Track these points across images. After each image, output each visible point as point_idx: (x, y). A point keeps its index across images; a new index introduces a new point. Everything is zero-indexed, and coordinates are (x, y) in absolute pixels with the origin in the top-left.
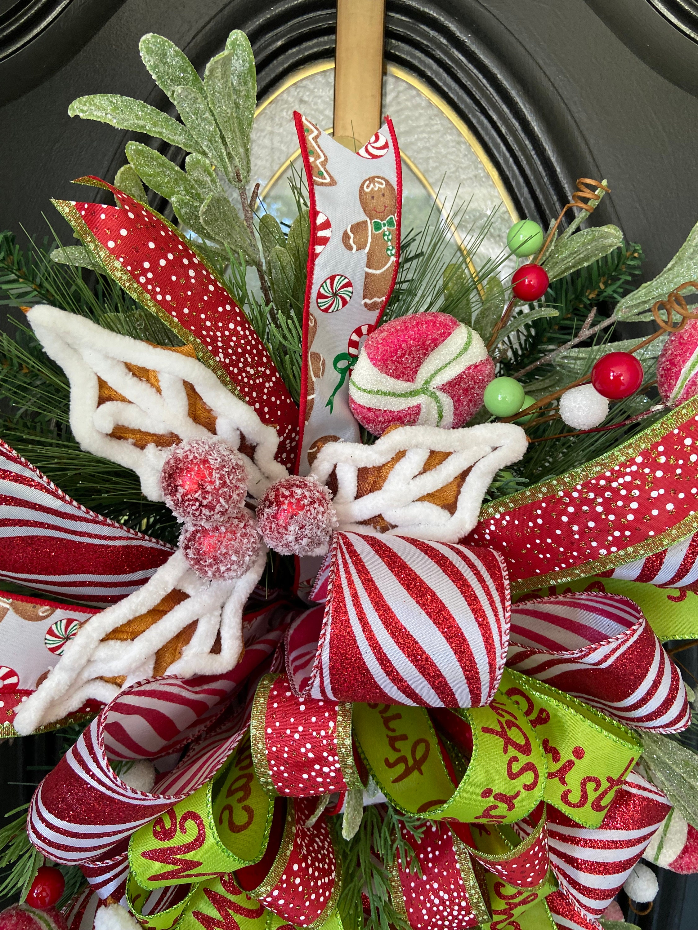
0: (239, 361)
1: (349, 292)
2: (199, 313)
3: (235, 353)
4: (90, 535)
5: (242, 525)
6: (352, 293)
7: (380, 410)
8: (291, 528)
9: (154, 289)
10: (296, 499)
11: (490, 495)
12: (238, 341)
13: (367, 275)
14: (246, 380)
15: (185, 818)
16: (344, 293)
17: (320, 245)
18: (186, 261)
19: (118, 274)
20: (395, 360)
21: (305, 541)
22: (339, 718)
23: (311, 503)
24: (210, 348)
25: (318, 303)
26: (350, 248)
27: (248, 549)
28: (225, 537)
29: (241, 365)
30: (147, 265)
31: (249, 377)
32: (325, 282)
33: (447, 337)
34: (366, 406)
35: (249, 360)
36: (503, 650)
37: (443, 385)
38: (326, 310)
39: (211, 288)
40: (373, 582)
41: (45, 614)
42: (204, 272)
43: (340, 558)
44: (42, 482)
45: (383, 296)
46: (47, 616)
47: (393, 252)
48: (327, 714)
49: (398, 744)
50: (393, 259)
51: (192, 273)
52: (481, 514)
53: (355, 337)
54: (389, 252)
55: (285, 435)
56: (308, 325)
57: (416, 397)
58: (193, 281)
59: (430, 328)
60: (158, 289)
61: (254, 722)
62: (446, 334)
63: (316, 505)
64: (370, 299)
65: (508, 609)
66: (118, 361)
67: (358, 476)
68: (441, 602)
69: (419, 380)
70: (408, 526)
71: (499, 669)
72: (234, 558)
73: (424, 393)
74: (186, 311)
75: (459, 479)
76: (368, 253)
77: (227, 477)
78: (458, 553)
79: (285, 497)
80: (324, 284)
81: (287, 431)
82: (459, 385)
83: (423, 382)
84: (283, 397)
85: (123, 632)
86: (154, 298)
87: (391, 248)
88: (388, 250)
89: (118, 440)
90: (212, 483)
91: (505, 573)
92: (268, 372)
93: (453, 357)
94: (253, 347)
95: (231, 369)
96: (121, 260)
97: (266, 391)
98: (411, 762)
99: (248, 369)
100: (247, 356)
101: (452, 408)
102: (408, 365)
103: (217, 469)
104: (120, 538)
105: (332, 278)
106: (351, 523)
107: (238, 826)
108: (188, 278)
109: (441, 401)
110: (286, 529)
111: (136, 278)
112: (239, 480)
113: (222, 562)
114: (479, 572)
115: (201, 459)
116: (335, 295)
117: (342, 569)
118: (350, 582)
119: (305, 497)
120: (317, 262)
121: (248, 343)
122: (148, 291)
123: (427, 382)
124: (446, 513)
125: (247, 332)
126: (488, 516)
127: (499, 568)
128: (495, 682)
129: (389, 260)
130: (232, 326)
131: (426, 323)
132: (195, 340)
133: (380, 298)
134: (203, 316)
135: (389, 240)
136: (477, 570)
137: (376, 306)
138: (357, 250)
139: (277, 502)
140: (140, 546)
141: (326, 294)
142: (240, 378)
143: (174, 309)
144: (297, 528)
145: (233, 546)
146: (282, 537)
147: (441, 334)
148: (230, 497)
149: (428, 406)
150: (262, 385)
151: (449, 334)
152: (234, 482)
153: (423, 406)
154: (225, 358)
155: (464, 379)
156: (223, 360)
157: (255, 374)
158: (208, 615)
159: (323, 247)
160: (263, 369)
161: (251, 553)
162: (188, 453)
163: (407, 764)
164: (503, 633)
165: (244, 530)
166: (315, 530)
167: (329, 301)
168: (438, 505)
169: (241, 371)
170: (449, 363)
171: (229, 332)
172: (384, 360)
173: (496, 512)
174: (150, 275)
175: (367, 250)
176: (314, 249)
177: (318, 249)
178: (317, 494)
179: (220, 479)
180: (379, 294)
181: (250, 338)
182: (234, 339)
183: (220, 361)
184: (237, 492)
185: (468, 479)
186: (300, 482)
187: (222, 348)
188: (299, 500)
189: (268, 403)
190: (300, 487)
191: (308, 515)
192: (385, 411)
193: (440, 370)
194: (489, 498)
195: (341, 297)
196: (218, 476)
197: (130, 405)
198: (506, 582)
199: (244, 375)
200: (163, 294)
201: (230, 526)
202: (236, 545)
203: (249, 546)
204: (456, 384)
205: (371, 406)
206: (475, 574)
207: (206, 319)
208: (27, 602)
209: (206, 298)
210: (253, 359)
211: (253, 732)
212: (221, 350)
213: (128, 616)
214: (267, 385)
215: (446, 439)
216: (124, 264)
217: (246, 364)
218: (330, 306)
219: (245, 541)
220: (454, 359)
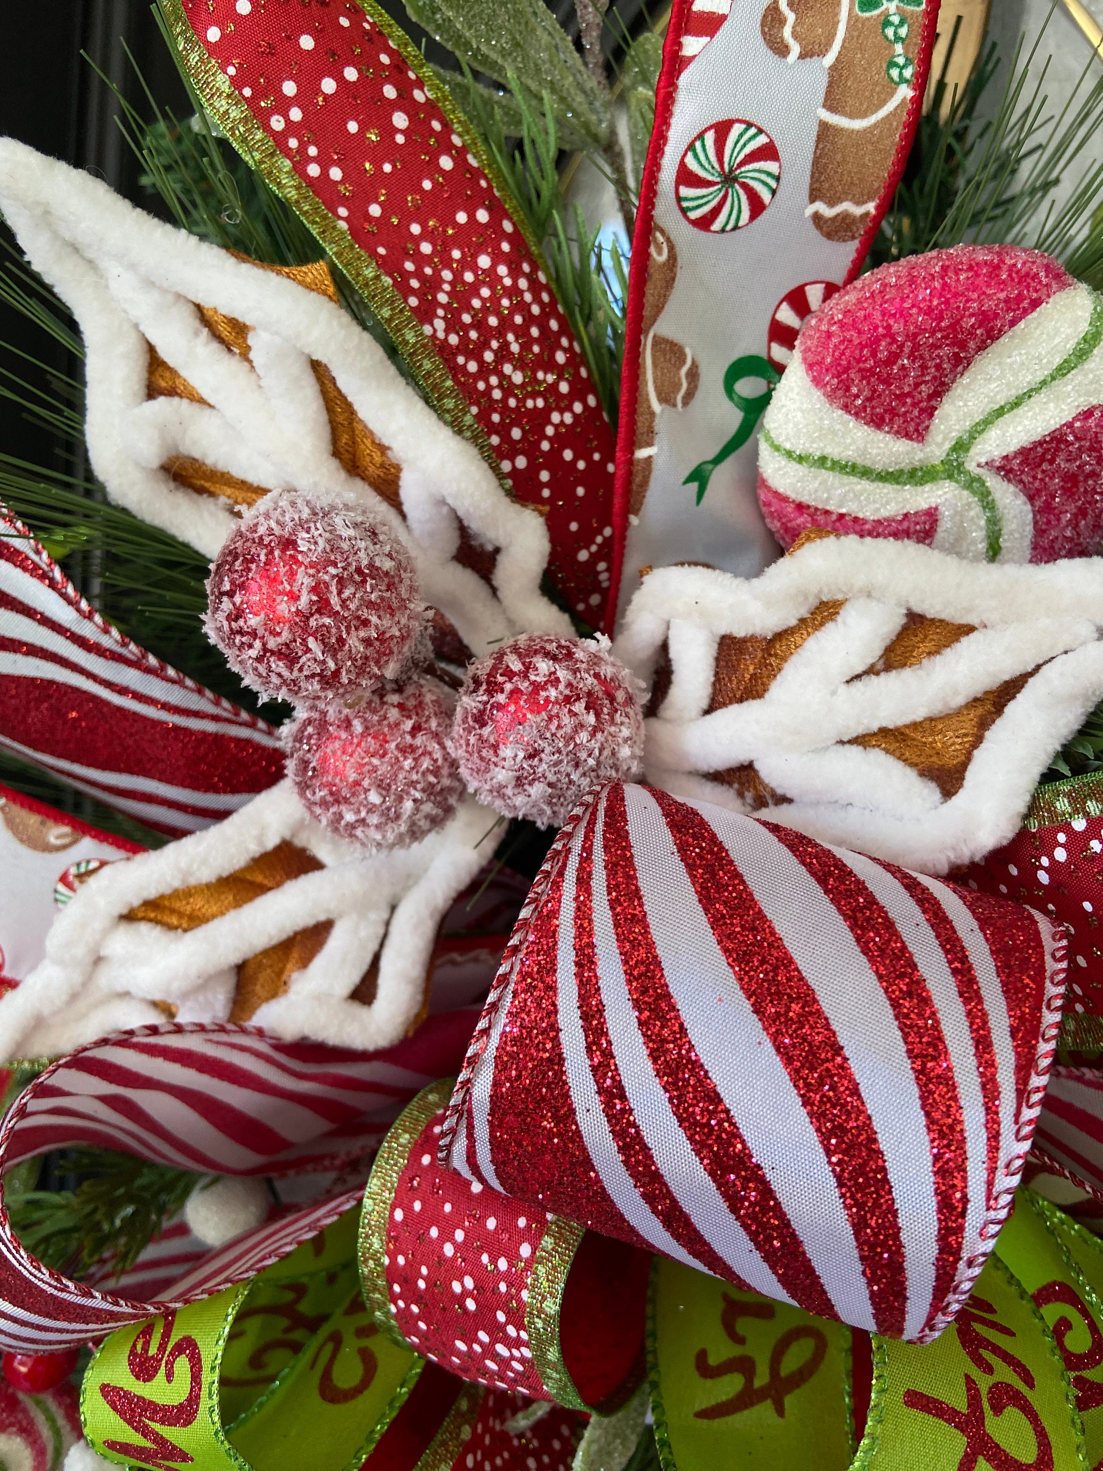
0: (486, 345)
1: (769, 174)
2: (407, 218)
3: (479, 324)
4: (138, 697)
5: (408, 725)
6: (778, 179)
7: (827, 512)
8: (507, 752)
9: (302, 148)
10: (533, 683)
11: (1067, 762)
12: (495, 299)
13: (825, 131)
14: (497, 394)
15: (179, 1349)
16: (752, 173)
17: (698, 33)
18: (390, 92)
19: (222, 104)
20: (871, 370)
21: (537, 790)
22: (547, 1242)
23: (567, 700)
24: (413, 301)
25: (679, 199)
26: (782, 50)
27: (413, 784)
28: (359, 744)
29: (489, 356)
30: (289, 88)
31: (508, 388)
32: (700, 136)
33: (1026, 312)
34: (793, 496)
35: (515, 348)
36: (992, 1214)
37: (1006, 458)
38: (704, 223)
39: (446, 163)
40: (646, 926)
41: (59, 842)
42: (436, 125)
43: (577, 844)
44: (39, 563)
45: (870, 199)
46: (64, 847)
47: (908, 73)
48: (522, 1222)
49: (744, 1325)
50: (905, 92)
51: (400, 120)
52: (1033, 809)
53: (787, 316)
54: (895, 73)
55: (594, 548)
56: (648, 255)
57: (927, 487)
58: (400, 139)
59: (979, 281)
60: (313, 151)
61: (374, 1184)
62: (1025, 304)
63: (579, 707)
64: (831, 204)
65: (1036, 1097)
66: (179, 297)
67: (717, 659)
68: (827, 1026)
69: (939, 438)
70: (818, 803)
71: (970, 1264)
72: (374, 798)
73: (950, 477)
74: (375, 210)
75: (989, 707)
76: (833, 68)
77: (334, 589)
78: (920, 902)
79: (510, 674)
80: (698, 144)
81: (599, 539)
82: (1052, 461)
83: (947, 446)
84: (597, 457)
85: (173, 911)
86: (299, 169)
87: (901, 61)
88: (892, 64)
89: (195, 496)
90: (294, 597)
91: (1052, 990)
92: (564, 388)
93: (1041, 375)
94: (530, 319)
95: (461, 360)
96: (232, 71)
97: (550, 431)
98: (761, 1379)
99: (507, 369)
100: (510, 337)
101: (1029, 529)
102: (907, 389)
103: (312, 565)
104: (197, 714)
105: (722, 129)
106: (684, 773)
107: (336, 1389)
108: (390, 130)
109: (1000, 504)
110: (495, 748)
111: (262, 118)
112: (370, 605)
113: (346, 800)
114: (970, 968)
115: (281, 537)
116: (729, 179)
117: (571, 875)
118: (583, 914)
119: (554, 681)
120: (684, 79)
121: (522, 307)
122: (287, 152)
123: (961, 446)
124: (930, 791)
125: (523, 283)
126: (1051, 821)
127: (1042, 969)
128: (951, 1297)
129: (892, 94)
130: (484, 261)
131: (971, 268)
132: (377, 278)
133: (859, 203)
134: (415, 229)
135: (898, 38)
136: (964, 959)
137: (848, 228)
138: (802, 57)
139: (489, 683)
140: (248, 742)
141: (702, 174)
142: (481, 386)
143: (344, 201)
144: (521, 755)
145: (375, 770)
146: (487, 770)
147: (1007, 301)
148: (341, 641)
149: (958, 514)
150: (543, 416)
151: (1035, 304)
152: (352, 606)
153: (946, 513)
154: (447, 331)
155: (1069, 444)
156: (441, 335)
157: (523, 386)
158: (354, 916)
159: (705, 40)
160: (551, 378)
161: (418, 795)
162: (261, 519)
163: (749, 1380)
164: (1001, 1163)
165: (408, 738)
166: (565, 767)
167: (709, 197)
168: (912, 765)
169: (484, 371)
170: (1029, 394)
171: (476, 276)
172: (841, 371)
173: (1076, 811)
174: (296, 114)
175: (830, 59)
176: (680, 45)
177: (691, 45)
178: (590, 680)
179: (314, 590)
180: (856, 191)
181: (528, 297)
182: (485, 292)
183: (434, 336)
184: (362, 634)
185: (1012, 709)
186: (559, 646)
187: (446, 307)
188: (537, 687)
189: (553, 460)
190: (554, 658)
191: (553, 727)
192: (842, 516)
193: (1000, 412)
194: (1065, 770)
195: (744, 186)
196: (308, 582)
197: (208, 411)
198: (1050, 1018)
199: (494, 380)
200: (324, 163)
201: (380, 722)
202: (383, 768)
203: (415, 777)
204: (1043, 459)
205: (805, 499)
206: (955, 972)
207: (423, 237)
208: (31, 809)
209: (427, 185)
210: (526, 347)
211: (368, 1203)
212: (440, 312)
213: (169, 879)
214: (555, 417)
215: (959, 585)
216: (237, 83)
217: (503, 354)
218: (715, 212)
219: (408, 763)
220: (1044, 383)
